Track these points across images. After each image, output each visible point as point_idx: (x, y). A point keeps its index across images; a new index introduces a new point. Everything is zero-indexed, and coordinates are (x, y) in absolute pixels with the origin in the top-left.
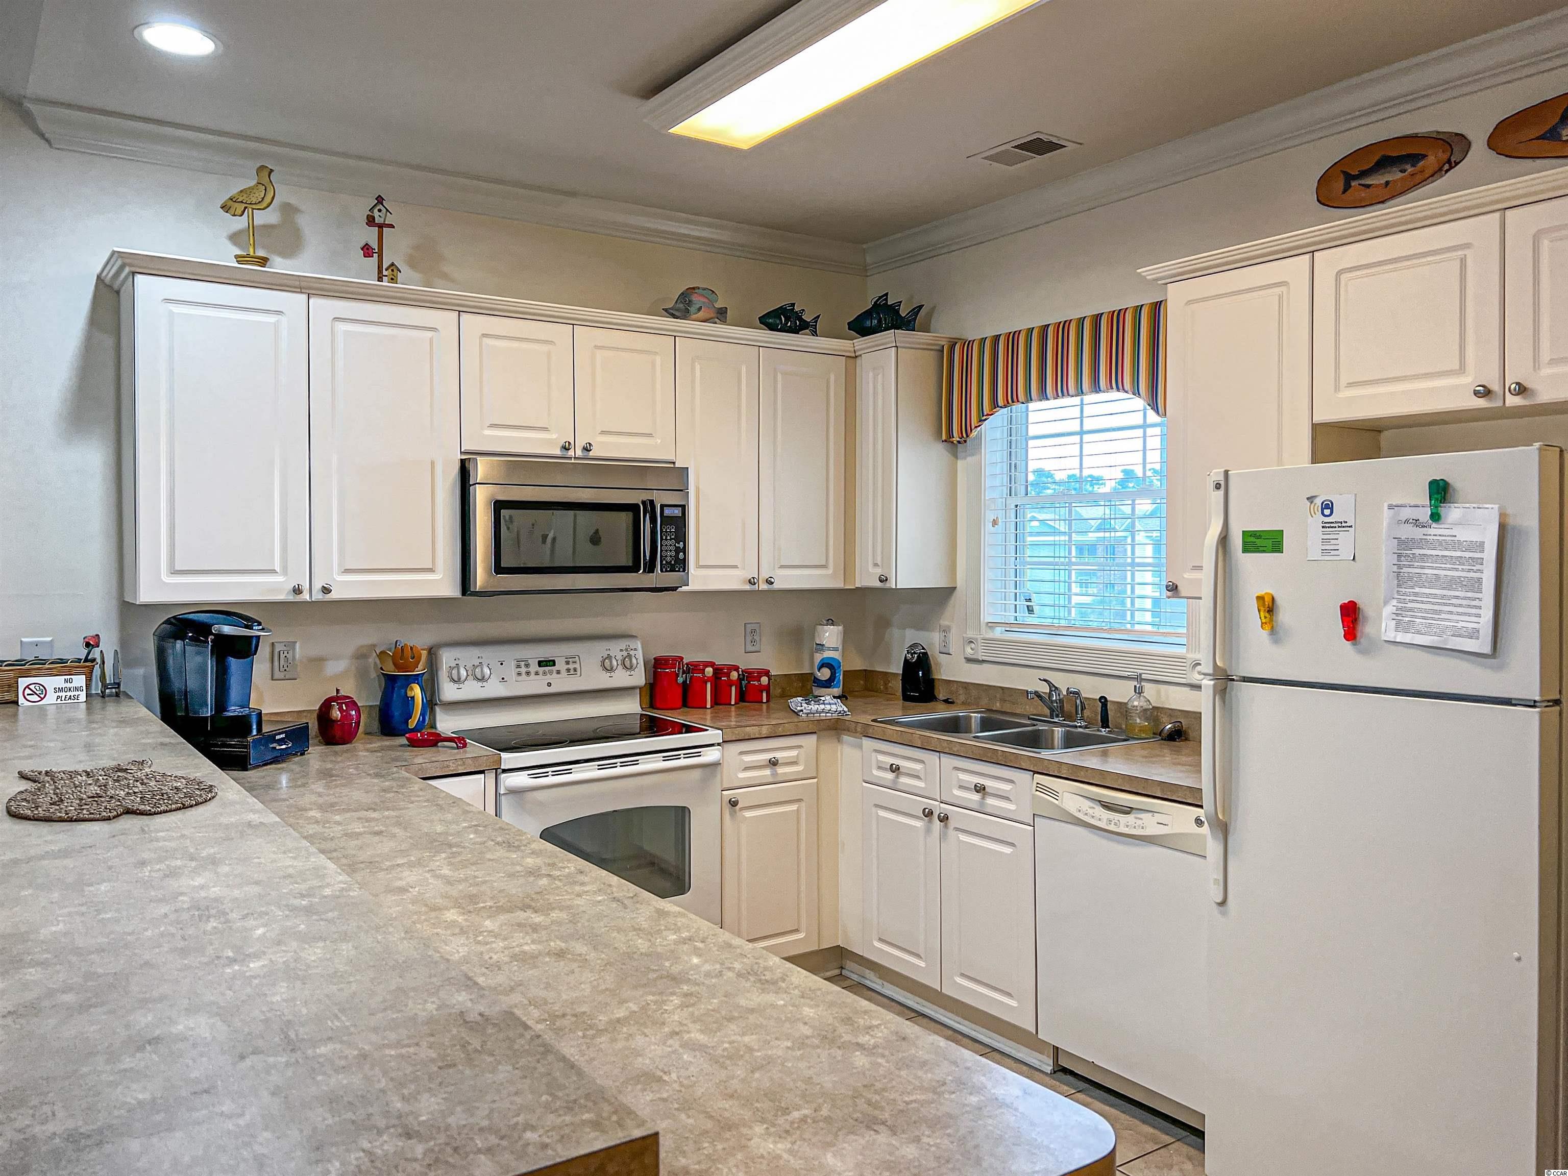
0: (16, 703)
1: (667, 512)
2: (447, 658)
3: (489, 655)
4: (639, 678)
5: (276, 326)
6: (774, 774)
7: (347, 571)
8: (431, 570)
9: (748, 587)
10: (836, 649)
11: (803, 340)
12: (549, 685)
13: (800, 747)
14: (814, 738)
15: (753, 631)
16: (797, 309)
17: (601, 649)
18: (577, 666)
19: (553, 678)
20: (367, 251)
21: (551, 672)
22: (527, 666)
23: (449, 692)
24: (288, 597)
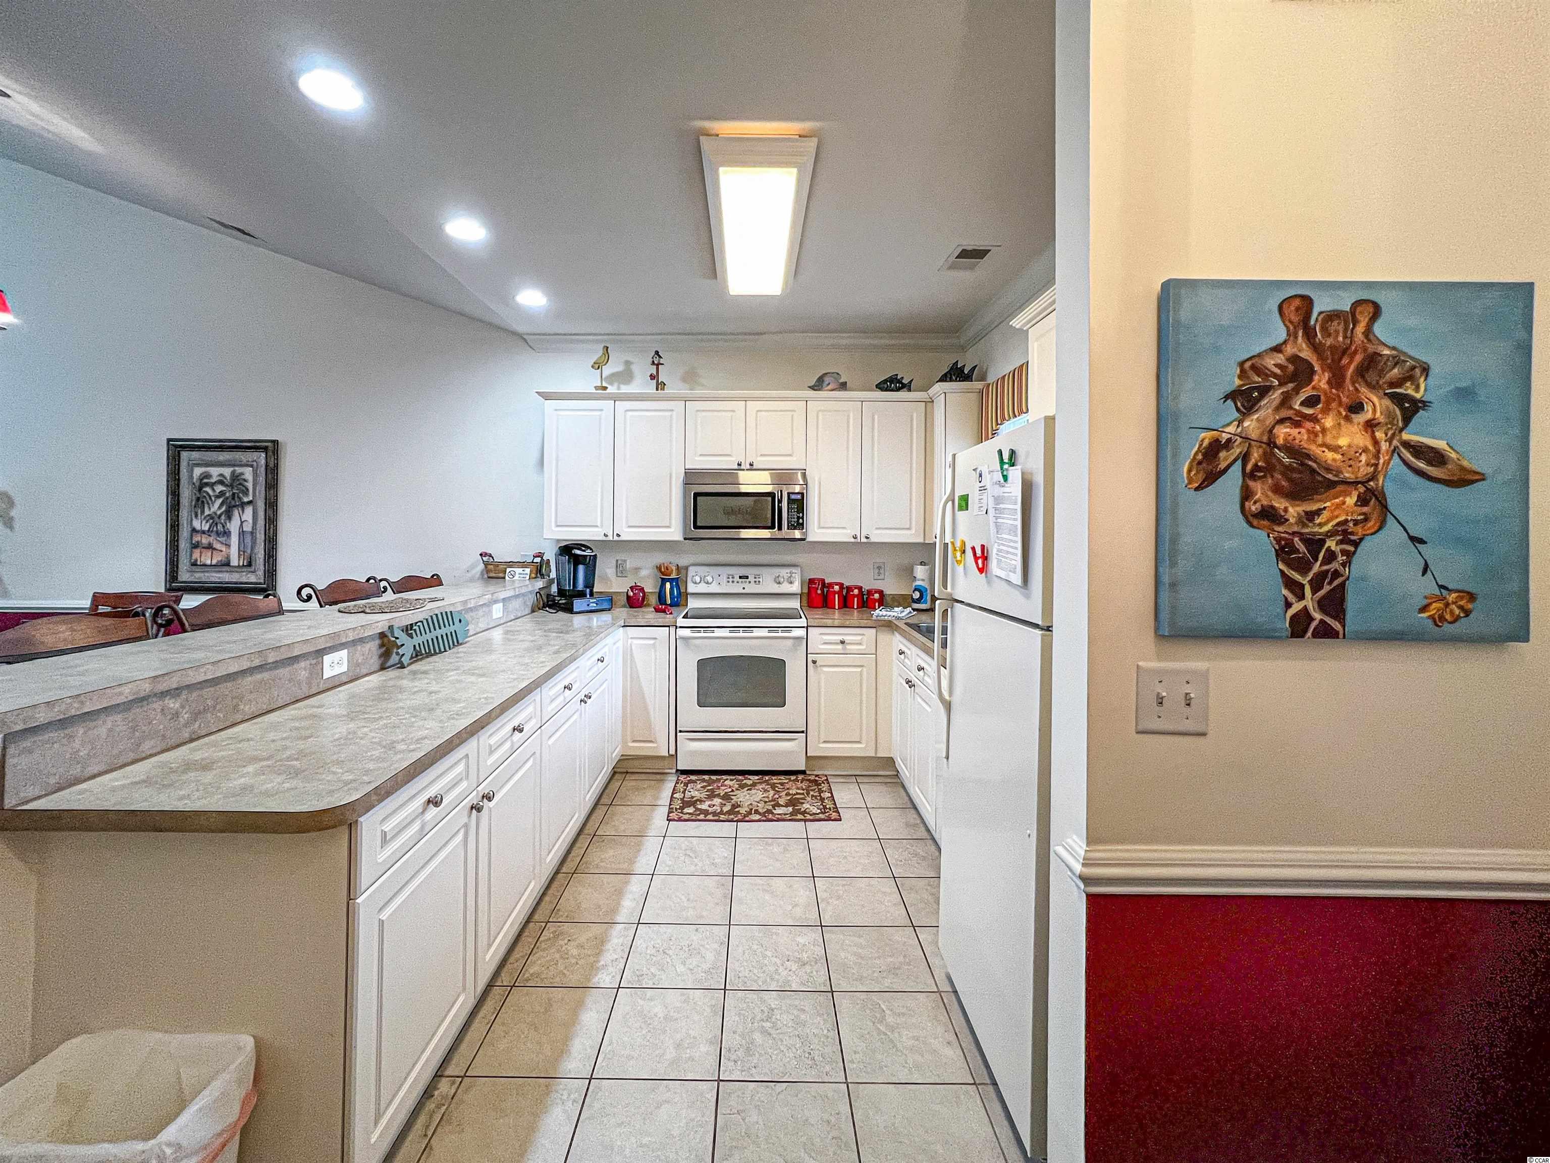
0: (504, 578)
1: (793, 497)
2: (692, 571)
3: (715, 570)
4: (796, 588)
5: (600, 416)
6: (845, 649)
7: (629, 527)
8: (668, 527)
9: (853, 540)
10: (923, 580)
11: (903, 394)
12: (744, 588)
13: (863, 634)
14: (874, 631)
15: (879, 568)
16: (899, 377)
18: (761, 580)
19: (746, 585)
20: (651, 377)
21: (746, 582)
22: (733, 578)
23: (691, 588)
24: (602, 538)
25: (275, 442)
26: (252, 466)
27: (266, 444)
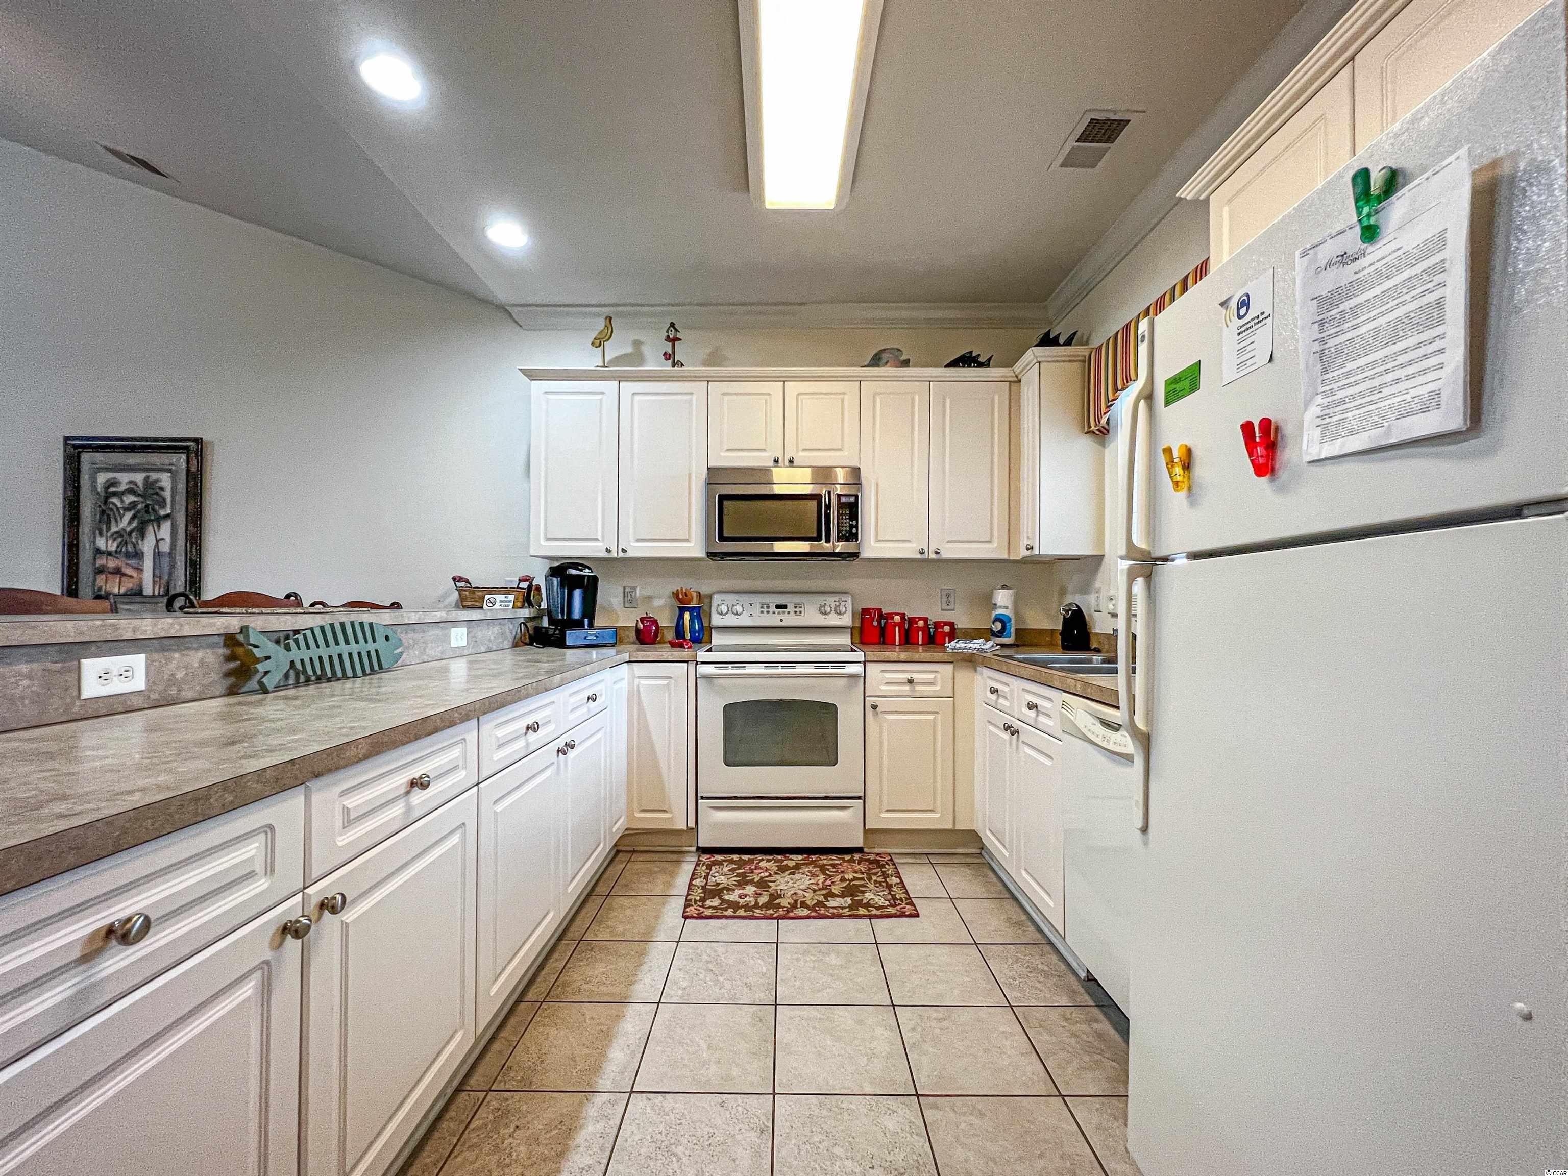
0: (482, 608)
1: (843, 500)
2: (717, 599)
3: (745, 599)
4: (846, 620)
5: (601, 400)
6: (914, 690)
7: (638, 540)
8: (687, 540)
9: (919, 556)
10: (1006, 608)
12: (781, 620)
13: (936, 672)
14: (949, 667)
15: (948, 596)
16: (974, 354)
17: (821, 599)
18: (802, 609)
19: (785, 617)
20: (667, 356)
21: (784, 612)
22: (768, 607)
23: (716, 620)
24: (604, 554)
25: (198, 441)
26: (169, 471)
27: (189, 444)
